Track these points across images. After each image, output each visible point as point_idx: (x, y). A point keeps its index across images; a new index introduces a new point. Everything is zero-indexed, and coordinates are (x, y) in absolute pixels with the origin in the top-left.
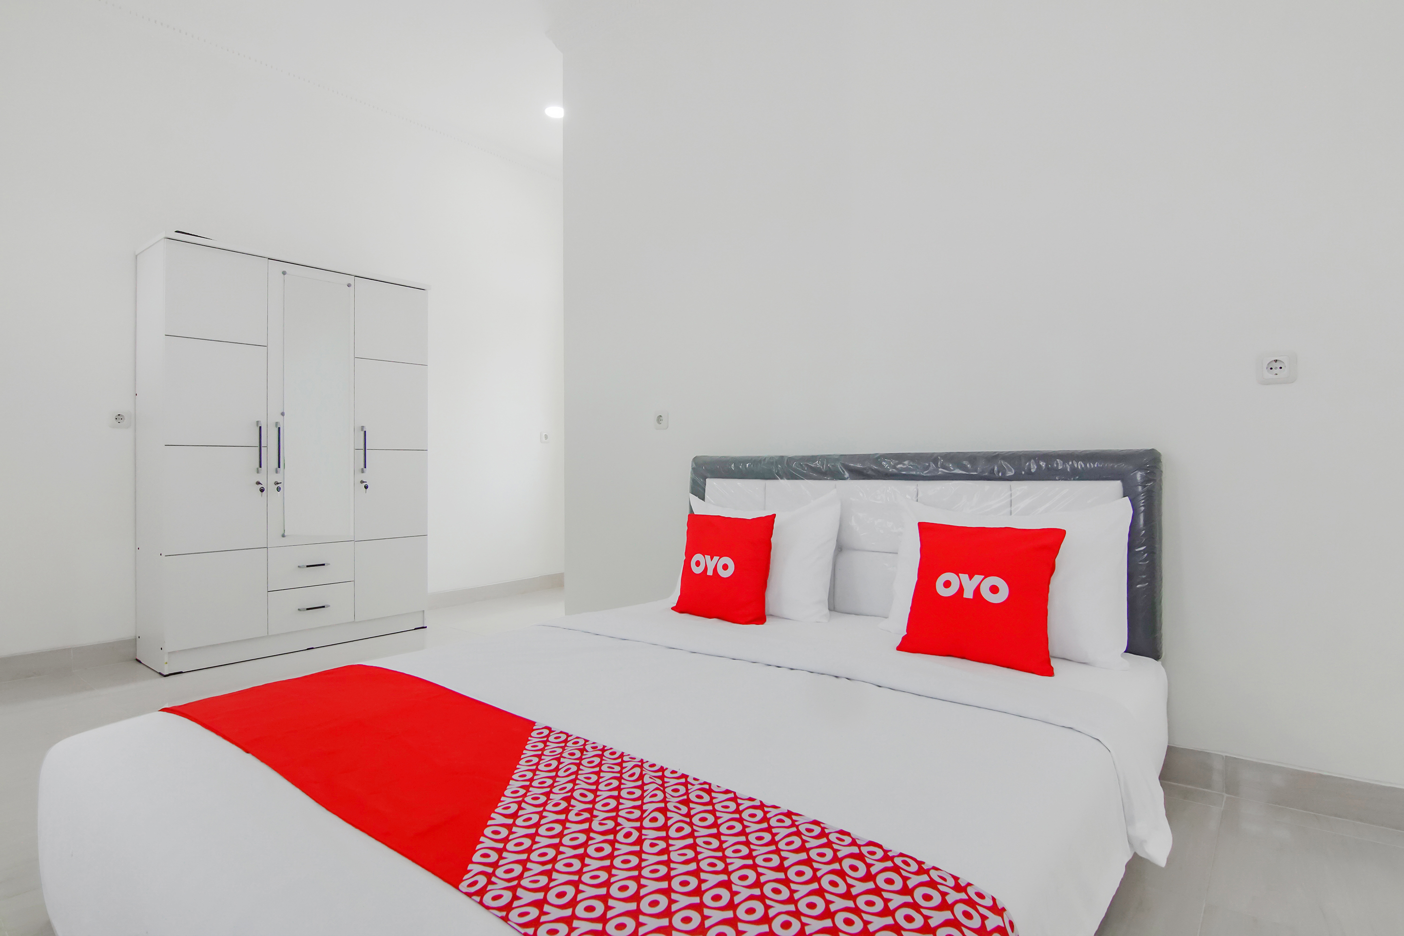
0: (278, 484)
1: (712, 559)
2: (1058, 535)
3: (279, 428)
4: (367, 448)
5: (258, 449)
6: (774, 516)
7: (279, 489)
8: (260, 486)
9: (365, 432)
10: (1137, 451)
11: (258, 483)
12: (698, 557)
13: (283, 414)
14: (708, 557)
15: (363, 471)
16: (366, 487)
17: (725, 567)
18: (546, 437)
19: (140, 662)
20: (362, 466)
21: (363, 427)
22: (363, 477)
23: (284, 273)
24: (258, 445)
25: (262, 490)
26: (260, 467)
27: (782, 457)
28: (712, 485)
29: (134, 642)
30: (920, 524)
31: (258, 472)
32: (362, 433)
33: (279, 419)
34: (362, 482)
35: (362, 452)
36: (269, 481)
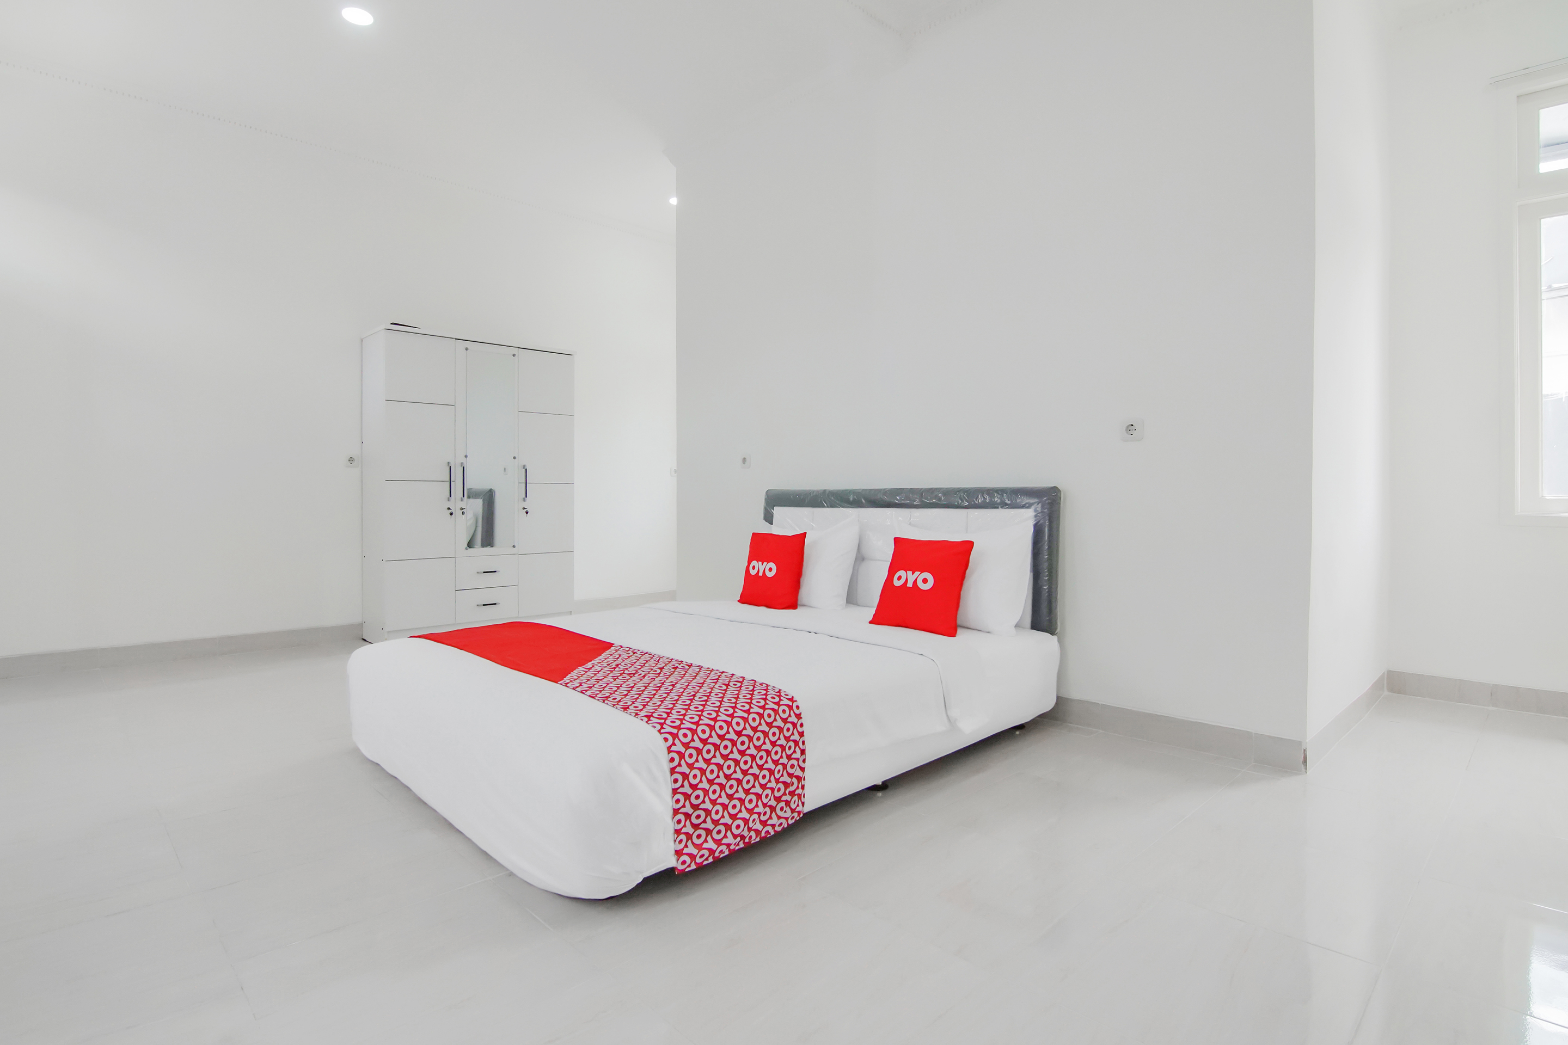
0: (463, 509)
1: (762, 564)
2: (969, 545)
3: (464, 468)
4: (527, 482)
5: (449, 483)
6: (806, 533)
7: (463, 513)
8: (450, 511)
10: (1044, 488)
11: (449, 509)
12: (754, 563)
13: (466, 456)
14: (760, 563)
15: (524, 500)
16: (527, 513)
17: (770, 569)
19: (365, 640)
20: (524, 496)
21: (524, 466)
22: (525, 505)
23: (467, 349)
24: (448, 479)
25: (451, 514)
26: (450, 496)
27: (825, 491)
28: (778, 512)
29: (361, 625)
30: (895, 539)
31: (449, 500)
32: (524, 470)
33: (463, 460)
34: (524, 508)
35: (524, 485)
36: (456, 507)
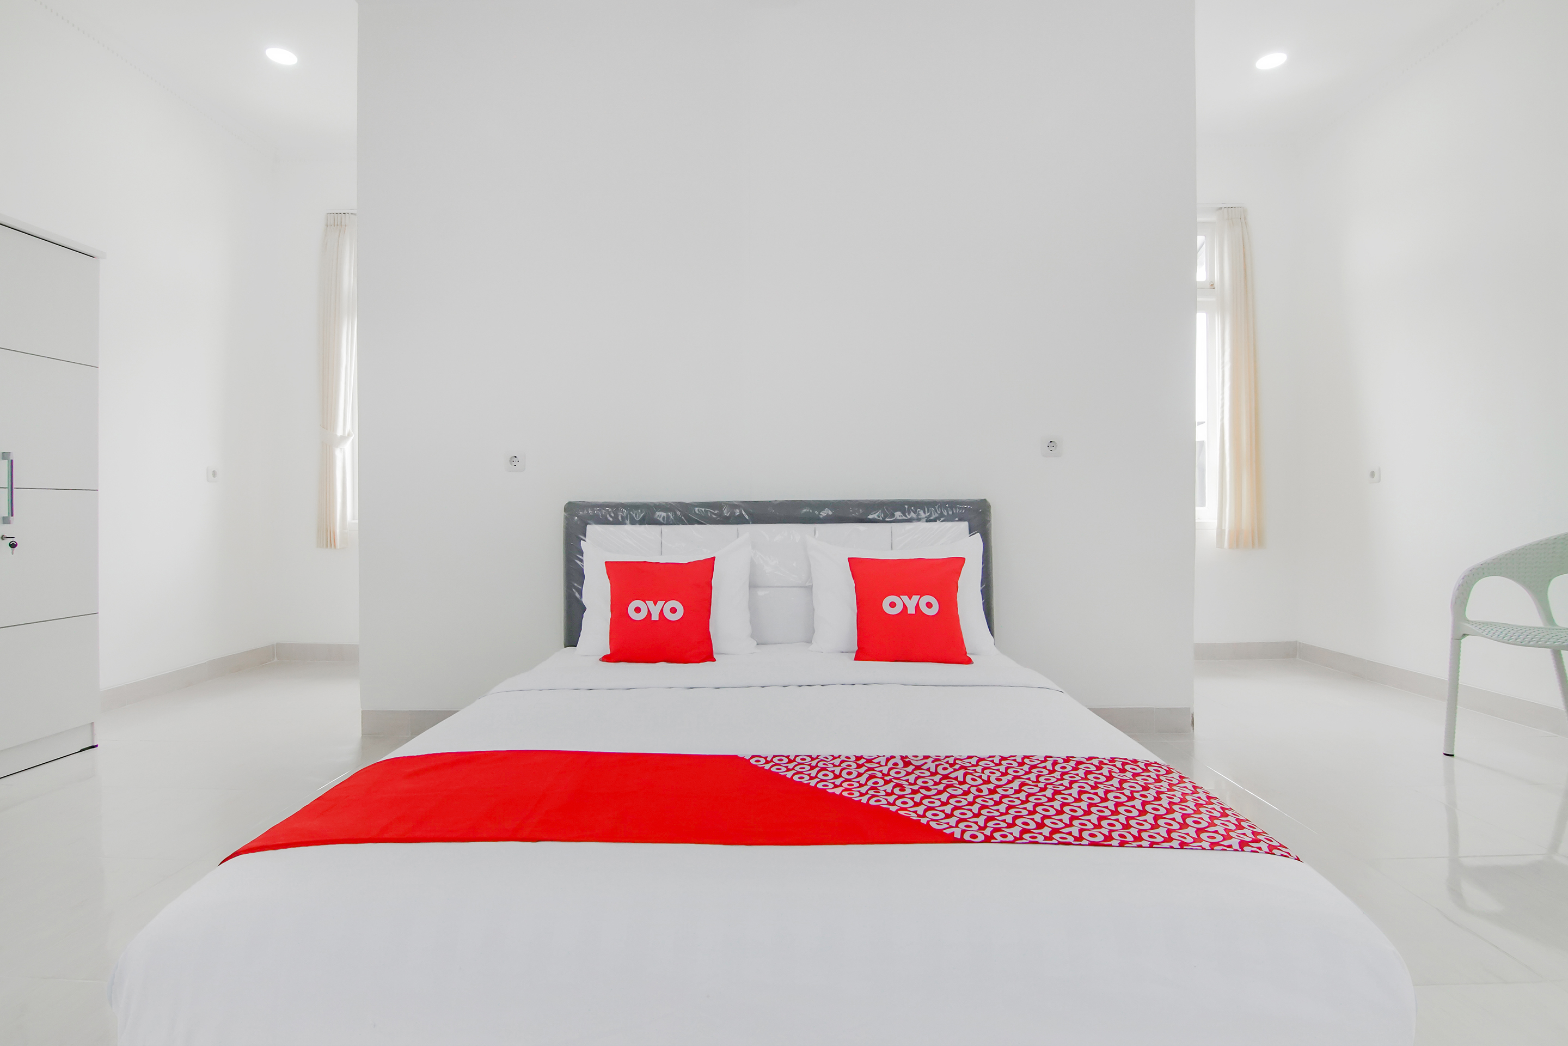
1: (655, 604)
4: (14, 486)
6: (712, 559)
9: (12, 460)
14: (650, 603)
18: (214, 474)
20: (6, 513)
32: (5, 463)
